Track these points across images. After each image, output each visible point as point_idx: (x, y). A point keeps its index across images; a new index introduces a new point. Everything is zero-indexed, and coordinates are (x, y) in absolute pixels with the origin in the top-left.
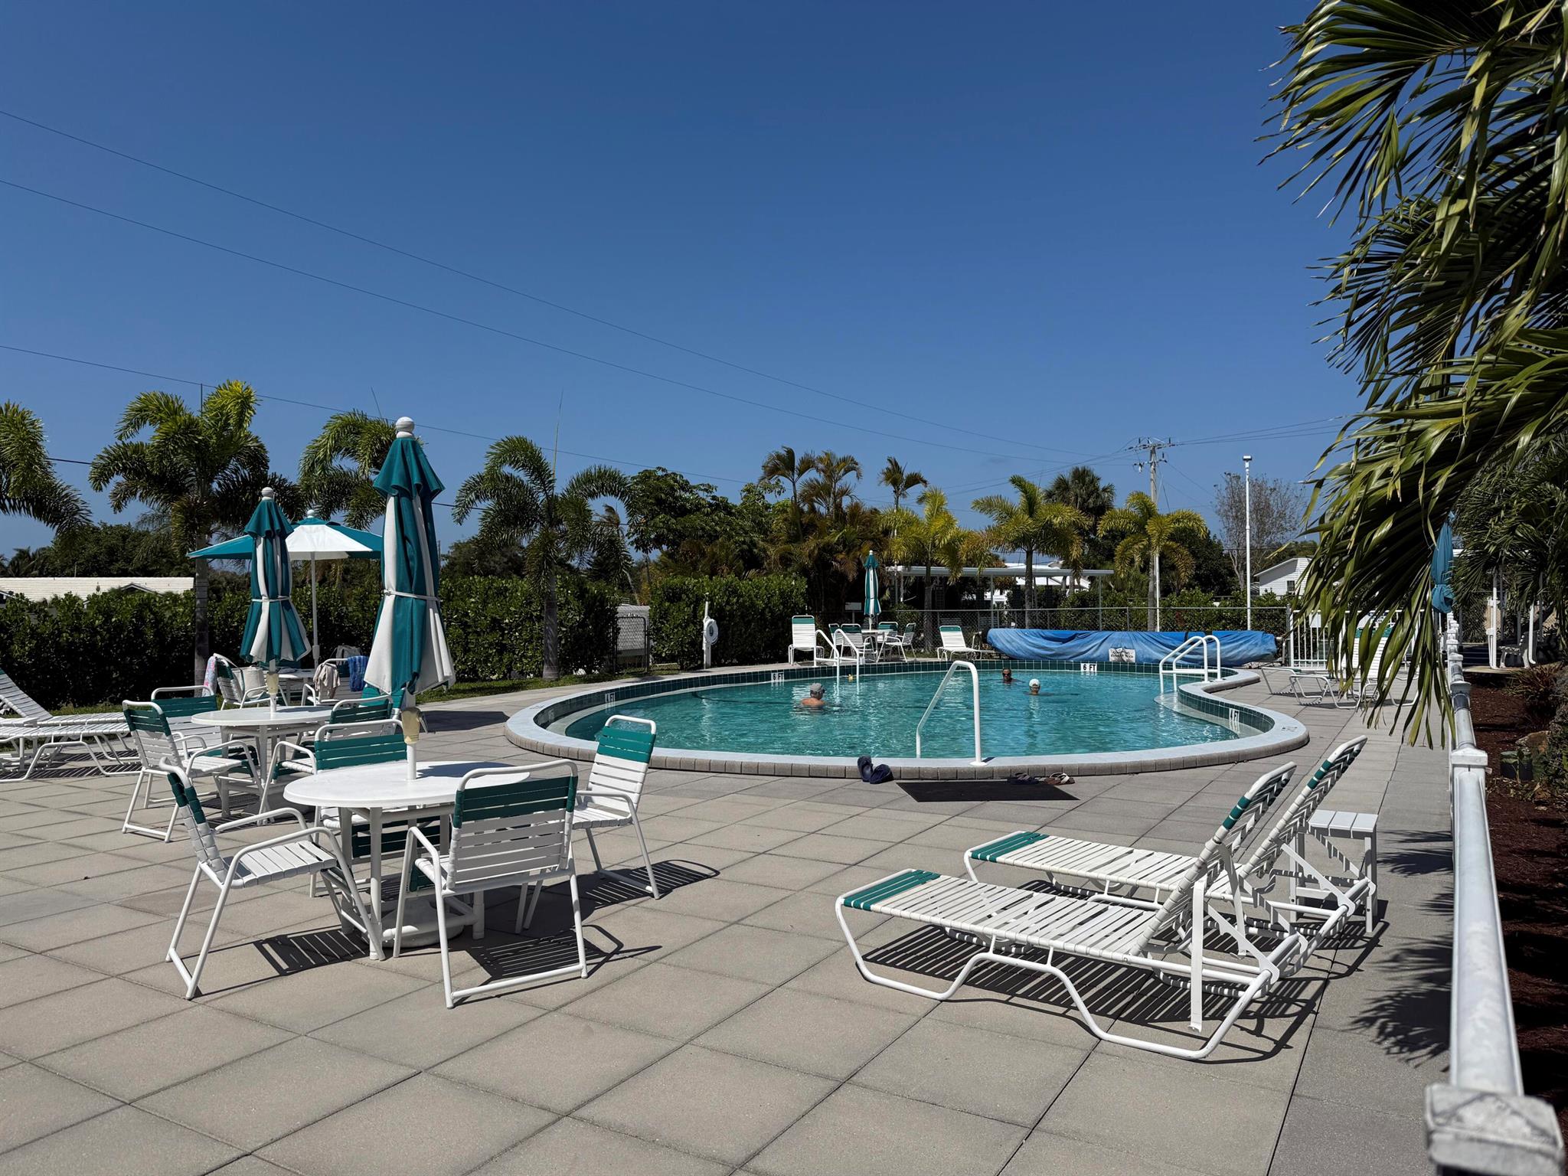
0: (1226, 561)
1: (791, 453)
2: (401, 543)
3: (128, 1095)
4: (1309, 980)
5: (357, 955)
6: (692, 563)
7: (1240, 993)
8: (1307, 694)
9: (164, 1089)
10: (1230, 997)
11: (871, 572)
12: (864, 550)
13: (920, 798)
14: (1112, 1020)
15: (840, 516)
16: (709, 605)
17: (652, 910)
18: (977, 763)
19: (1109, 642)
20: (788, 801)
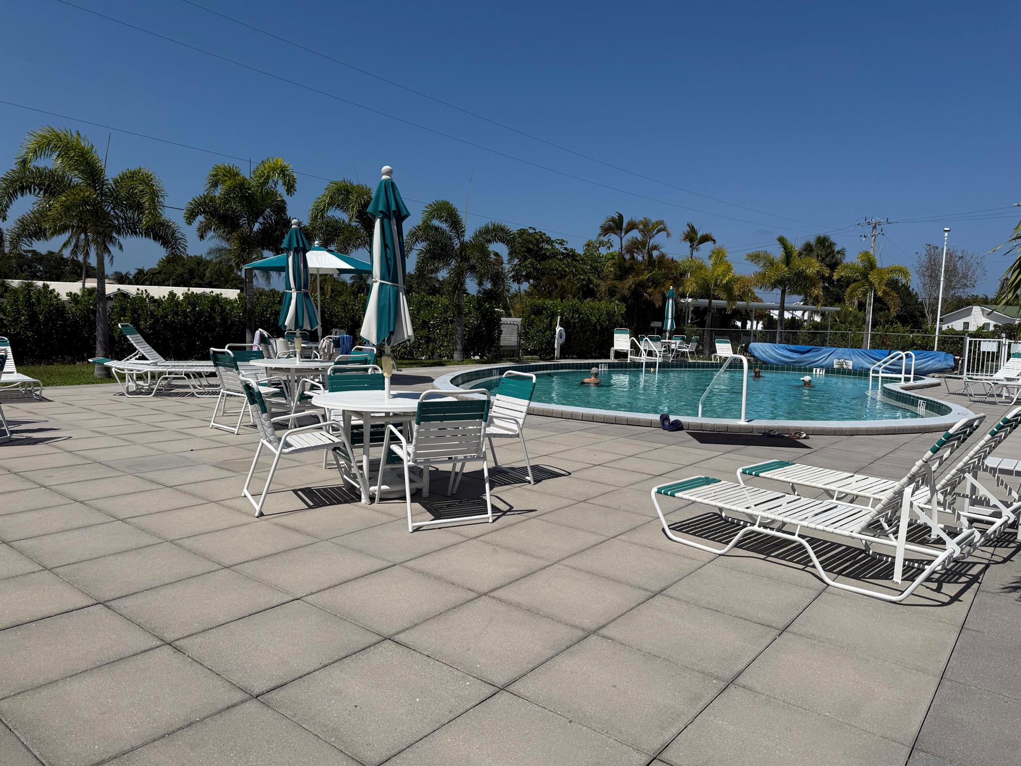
0: (920, 307)
1: (621, 217)
2: (383, 248)
3: (227, 562)
4: (975, 564)
5: (353, 501)
6: (548, 292)
7: (926, 567)
8: (975, 395)
9: (247, 562)
10: (918, 569)
11: (671, 301)
12: (667, 286)
13: (702, 441)
14: (836, 575)
15: (651, 262)
16: (560, 318)
17: (529, 490)
18: (742, 422)
19: (835, 355)
20: (614, 438)
